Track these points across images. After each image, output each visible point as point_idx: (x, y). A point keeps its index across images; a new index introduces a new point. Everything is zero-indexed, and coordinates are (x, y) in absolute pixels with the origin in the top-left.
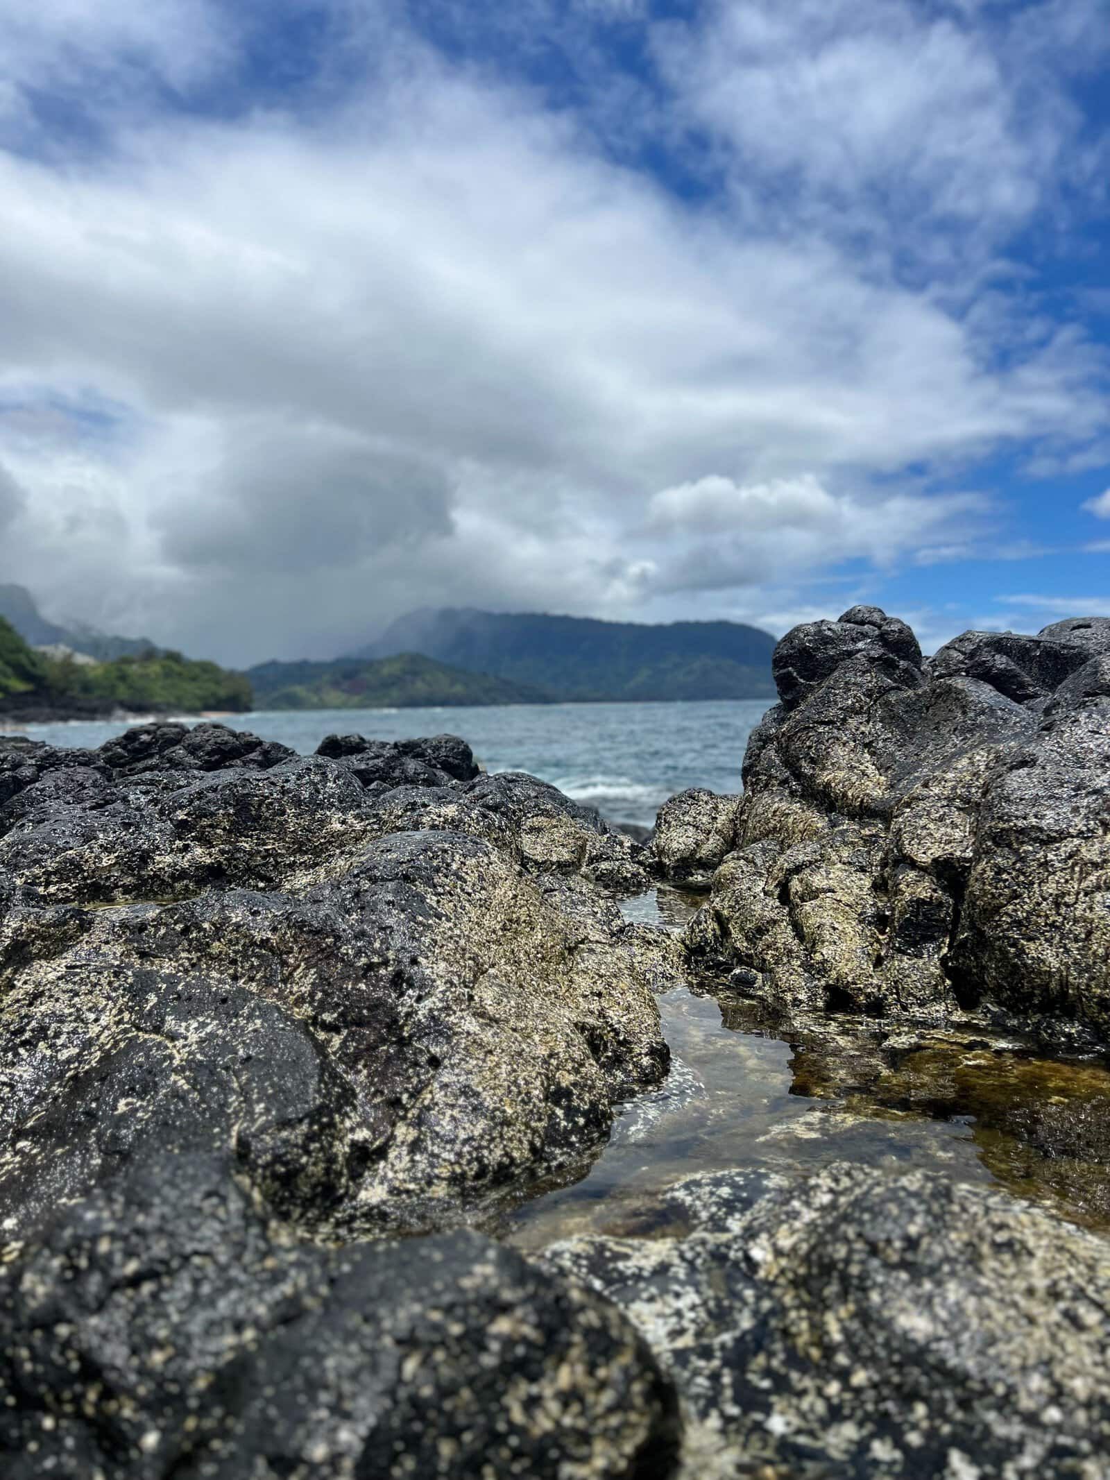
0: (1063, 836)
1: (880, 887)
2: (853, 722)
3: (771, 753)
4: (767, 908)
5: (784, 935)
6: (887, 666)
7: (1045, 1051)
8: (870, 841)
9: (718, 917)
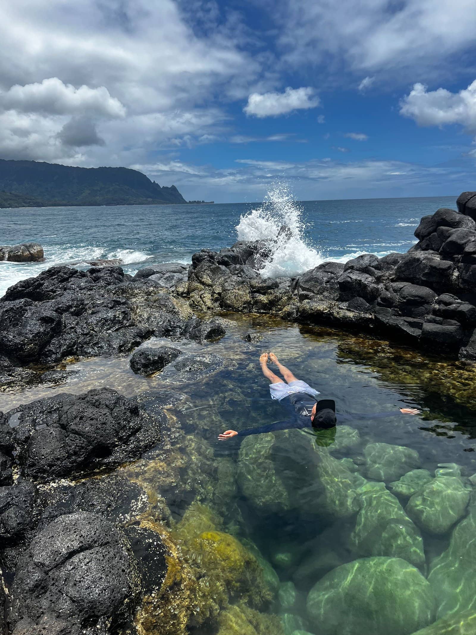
0: (230, 290)
1: (212, 296)
2: (206, 271)
3: (193, 275)
4: (199, 299)
5: (202, 302)
6: (210, 261)
7: (229, 311)
8: (210, 290)
9: (193, 301)
